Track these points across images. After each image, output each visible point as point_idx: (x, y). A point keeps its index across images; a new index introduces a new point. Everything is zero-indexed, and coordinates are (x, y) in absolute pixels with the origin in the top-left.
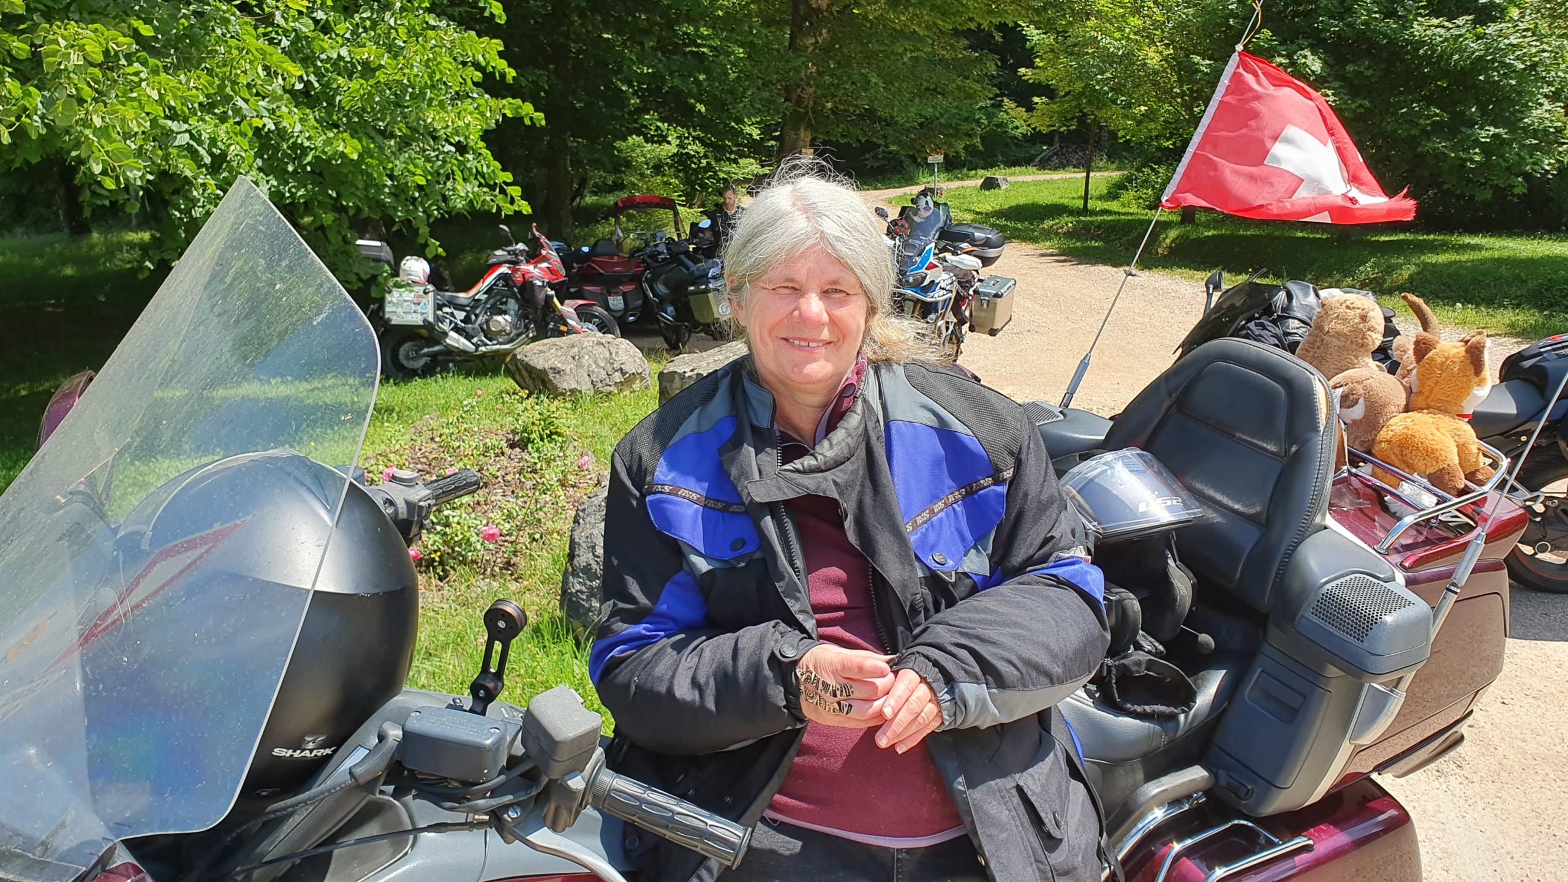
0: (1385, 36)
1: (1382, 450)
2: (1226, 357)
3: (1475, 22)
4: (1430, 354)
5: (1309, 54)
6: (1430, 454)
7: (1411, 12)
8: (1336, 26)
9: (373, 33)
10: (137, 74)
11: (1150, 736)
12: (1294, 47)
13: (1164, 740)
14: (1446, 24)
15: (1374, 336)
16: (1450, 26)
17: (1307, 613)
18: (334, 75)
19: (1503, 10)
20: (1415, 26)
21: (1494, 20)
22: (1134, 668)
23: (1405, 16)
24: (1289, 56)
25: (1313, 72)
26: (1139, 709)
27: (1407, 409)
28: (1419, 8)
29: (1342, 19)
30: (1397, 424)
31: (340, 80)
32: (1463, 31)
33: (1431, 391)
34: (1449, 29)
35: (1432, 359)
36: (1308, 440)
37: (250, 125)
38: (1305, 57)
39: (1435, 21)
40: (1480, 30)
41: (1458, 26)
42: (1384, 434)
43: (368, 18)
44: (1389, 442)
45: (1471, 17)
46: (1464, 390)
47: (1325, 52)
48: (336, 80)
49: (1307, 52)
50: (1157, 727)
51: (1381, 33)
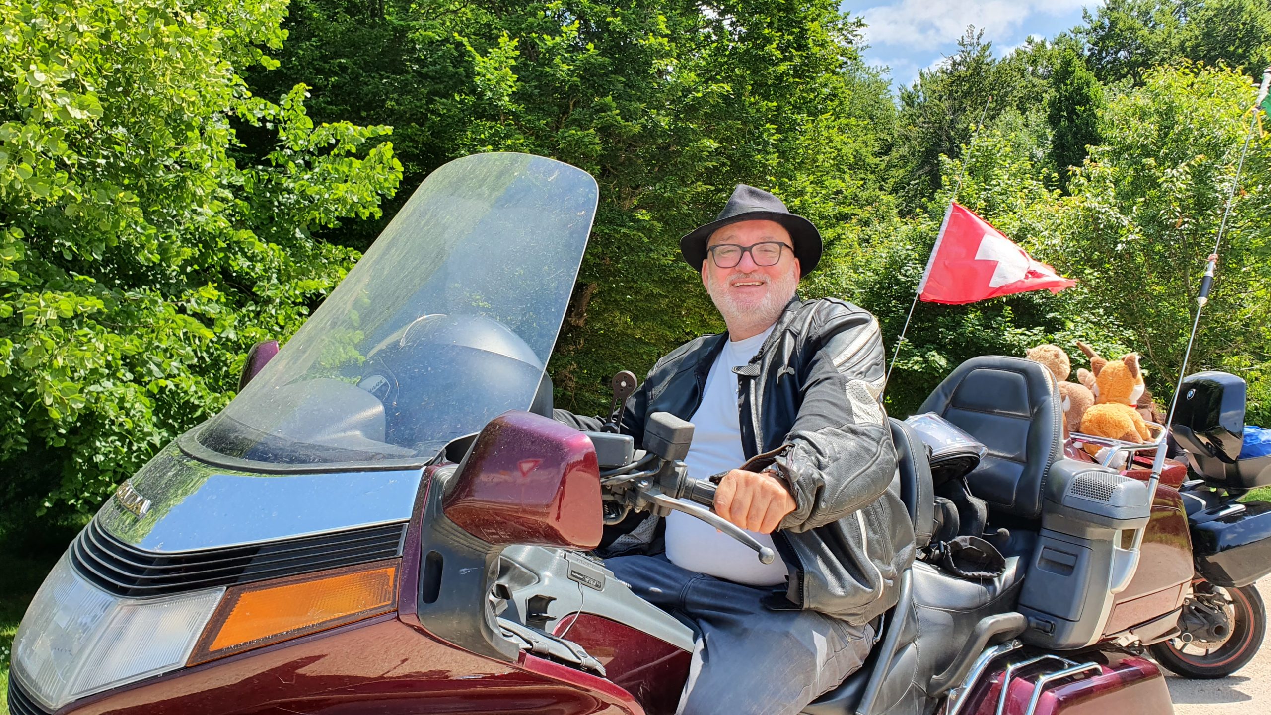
0: (987, 341)
1: (1087, 427)
2: (980, 366)
3: (1045, 331)
4: (1103, 369)
5: (936, 354)
6: (1118, 425)
7: (1001, 325)
8: (951, 335)
9: (256, 321)
10: (85, 335)
11: (980, 594)
12: (924, 350)
13: (989, 597)
14: (1027, 332)
15: (1065, 367)
16: (1030, 334)
17: (1068, 492)
18: (224, 351)
19: (1063, 324)
20: (1006, 333)
21: (1058, 330)
22: (962, 544)
23: (998, 328)
24: (921, 356)
25: (941, 366)
26: (970, 574)
27: (1095, 403)
28: (1006, 322)
29: (954, 330)
30: (1092, 411)
31: (228, 355)
32: (1039, 337)
33: (1108, 392)
34: (1030, 336)
35: (1105, 372)
36: (1044, 401)
37: (157, 385)
38: (934, 356)
39: (1019, 331)
40: (1050, 336)
41: (1035, 334)
42: (1085, 417)
43: (252, 311)
44: (1090, 421)
45: (1042, 328)
46: (1128, 388)
47: (947, 353)
48: (224, 354)
49: (934, 353)
50: (983, 588)
51: (984, 339)
